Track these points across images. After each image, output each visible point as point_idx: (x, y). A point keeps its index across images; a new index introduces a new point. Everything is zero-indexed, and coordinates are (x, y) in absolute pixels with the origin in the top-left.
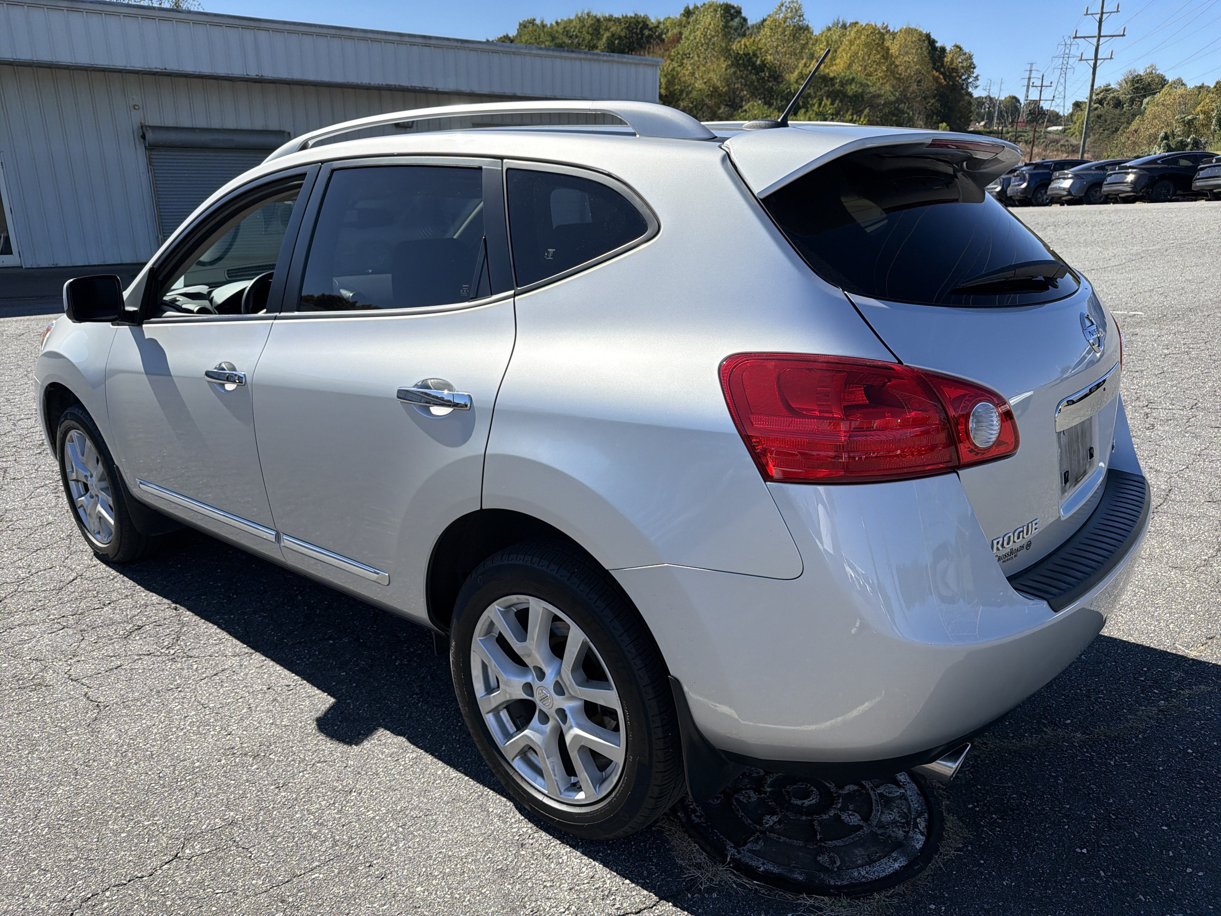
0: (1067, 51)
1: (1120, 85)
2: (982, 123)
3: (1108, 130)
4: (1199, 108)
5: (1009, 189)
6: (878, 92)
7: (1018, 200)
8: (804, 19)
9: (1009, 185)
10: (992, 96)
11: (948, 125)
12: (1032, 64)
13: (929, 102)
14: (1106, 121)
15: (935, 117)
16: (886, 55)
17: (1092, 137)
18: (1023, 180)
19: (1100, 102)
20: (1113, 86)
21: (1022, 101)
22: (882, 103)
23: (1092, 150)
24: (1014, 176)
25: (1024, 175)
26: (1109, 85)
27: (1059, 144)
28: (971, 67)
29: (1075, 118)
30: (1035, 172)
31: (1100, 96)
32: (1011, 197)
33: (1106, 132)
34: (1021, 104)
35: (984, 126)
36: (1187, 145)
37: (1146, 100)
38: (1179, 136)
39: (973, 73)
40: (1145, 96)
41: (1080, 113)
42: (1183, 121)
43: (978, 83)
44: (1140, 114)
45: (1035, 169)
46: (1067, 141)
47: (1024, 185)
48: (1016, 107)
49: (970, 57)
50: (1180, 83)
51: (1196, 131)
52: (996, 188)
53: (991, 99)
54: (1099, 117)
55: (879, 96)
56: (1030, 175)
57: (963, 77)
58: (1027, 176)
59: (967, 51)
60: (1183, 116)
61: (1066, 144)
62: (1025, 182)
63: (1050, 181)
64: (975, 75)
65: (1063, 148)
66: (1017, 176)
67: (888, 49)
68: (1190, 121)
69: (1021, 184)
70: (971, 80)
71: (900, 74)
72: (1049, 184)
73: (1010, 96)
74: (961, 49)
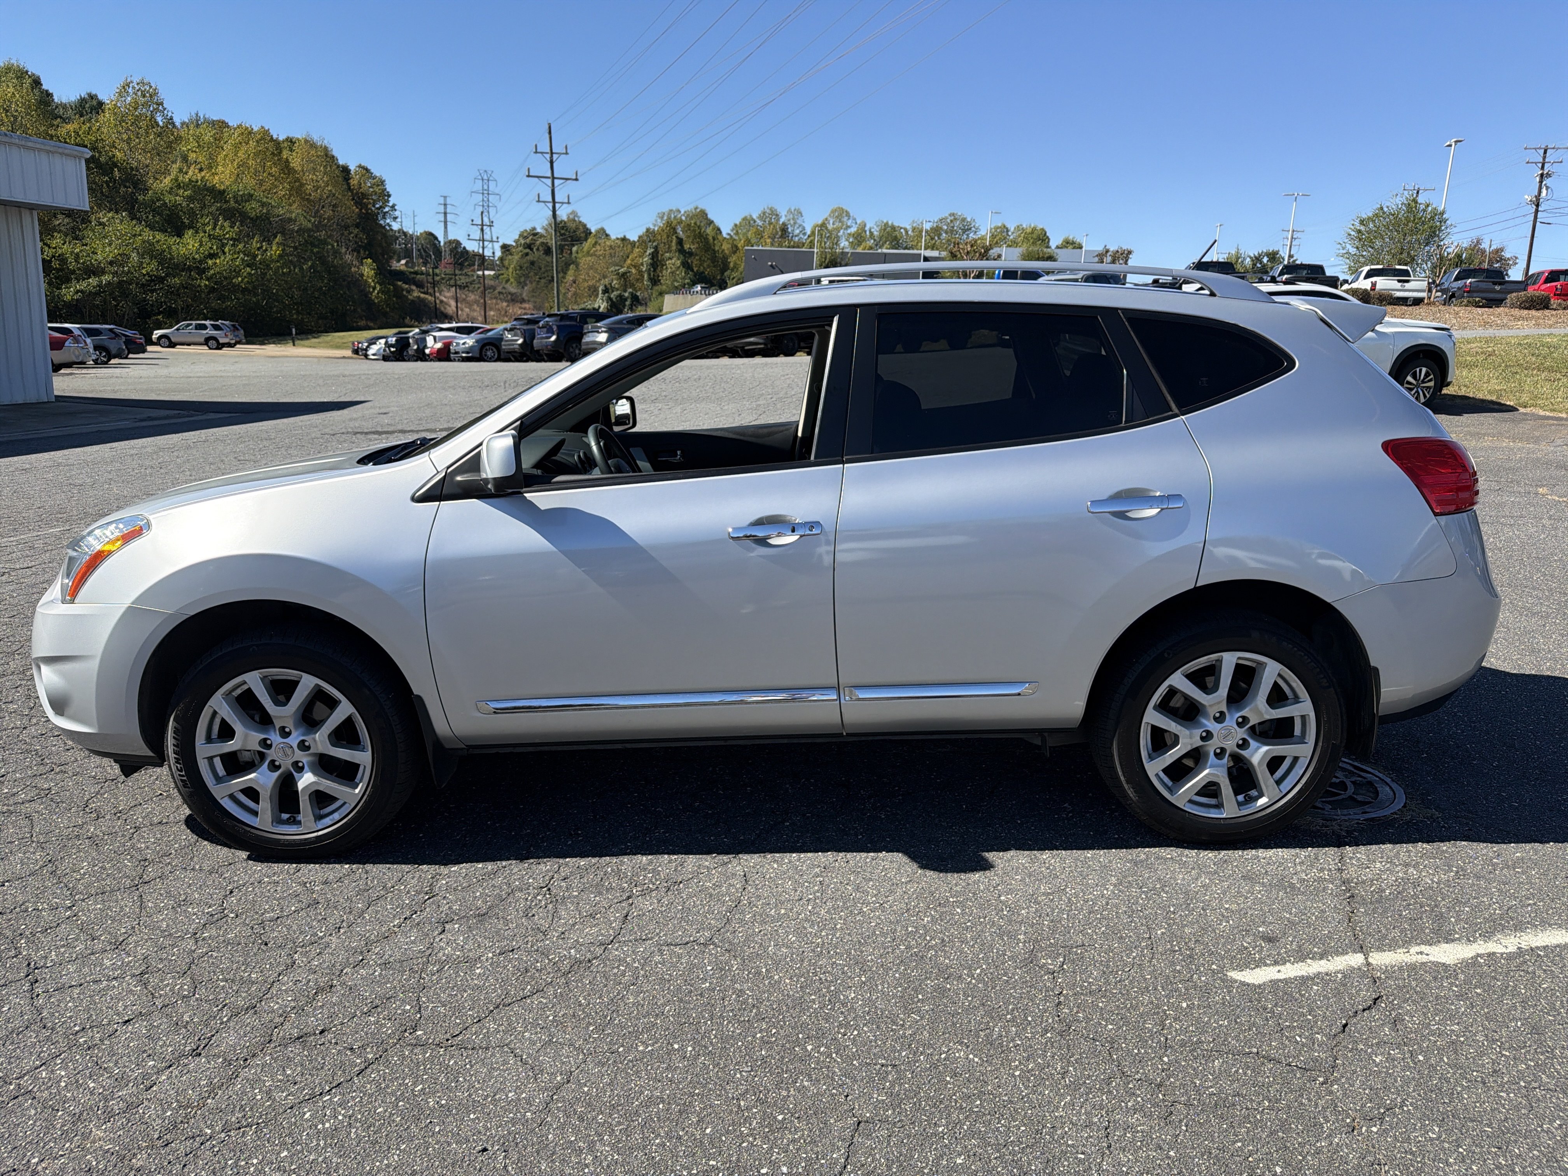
0: (485, 187)
1: (546, 230)
2: (403, 262)
3: (545, 278)
4: (629, 262)
5: (535, 341)
6: (288, 215)
7: (546, 354)
8: (165, 109)
9: (533, 338)
10: (405, 230)
11: (374, 261)
12: (445, 197)
13: (352, 233)
14: (540, 269)
15: (362, 252)
16: (287, 168)
17: (529, 285)
18: (550, 331)
19: (529, 246)
20: (539, 230)
21: (441, 238)
22: (296, 229)
23: (532, 299)
24: (539, 327)
25: (551, 327)
26: (534, 229)
27: (496, 291)
28: (385, 196)
29: (506, 263)
30: (562, 323)
31: (528, 241)
32: (538, 351)
33: (543, 281)
34: (439, 242)
35: (406, 264)
36: (626, 300)
37: (574, 249)
38: (617, 290)
39: (388, 201)
40: (573, 245)
41: (510, 257)
42: (618, 274)
43: (397, 213)
44: (573, 263)
45: (561, 320)
46: (504, 288)
47: (553, 338)
48: (435, 244)
49: (382, 182)
50: (603, 233)
51: (632, 286)
52: (517, 340)
53: (405, 234)
54: (532, 263)
55: (290, 220)
56: (558, 327)
57: (377, 206)
58: (555, 328)
59: (378, 175)
60: (617, 268)
61: (504, 291)
62: (553, 334)
63: (581, 335)
64: (391, 204)
65: (501, 296)
66: (543, 327)
67: (287, 161)
68: (624, 274)
69: (550, 337)
70: (387, 209)
71: (310, 195)
72: (581, 338)
73: (425, 232)
74: (367, 170)
